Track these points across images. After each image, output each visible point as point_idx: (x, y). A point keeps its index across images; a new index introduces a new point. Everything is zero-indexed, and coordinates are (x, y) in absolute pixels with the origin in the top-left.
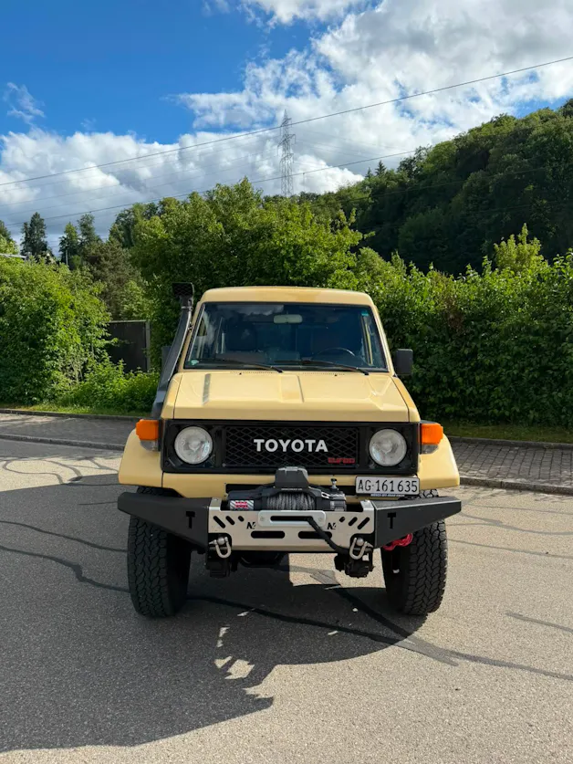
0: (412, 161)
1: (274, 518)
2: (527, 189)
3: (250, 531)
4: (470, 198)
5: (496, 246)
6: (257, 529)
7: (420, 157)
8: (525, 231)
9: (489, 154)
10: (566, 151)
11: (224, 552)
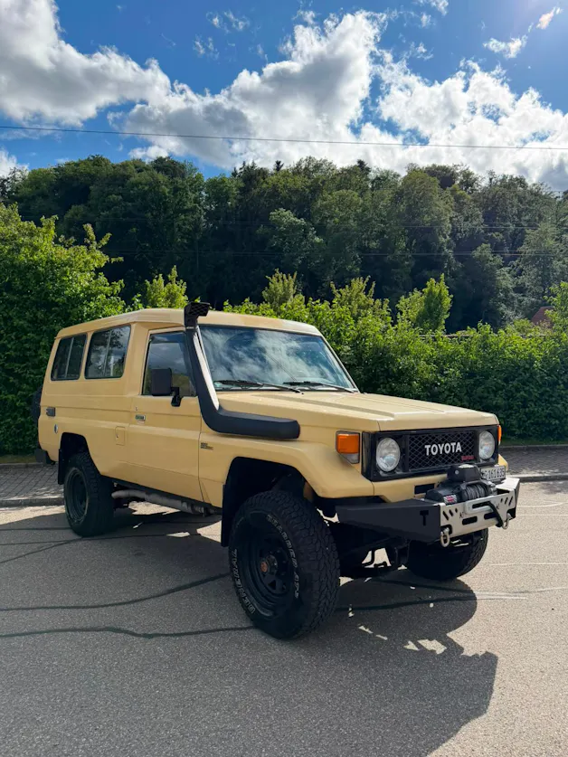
0: (5, 180)
1: (475, 506)
2: (130, 231)
3: (462, 519)
4: (72, 230)
5: (148, 283)
6: (465, 517)
7: (14, 178)
8: (174, 271)
9: (89, 191)
10: (164, 203)
11: (445, 541)
